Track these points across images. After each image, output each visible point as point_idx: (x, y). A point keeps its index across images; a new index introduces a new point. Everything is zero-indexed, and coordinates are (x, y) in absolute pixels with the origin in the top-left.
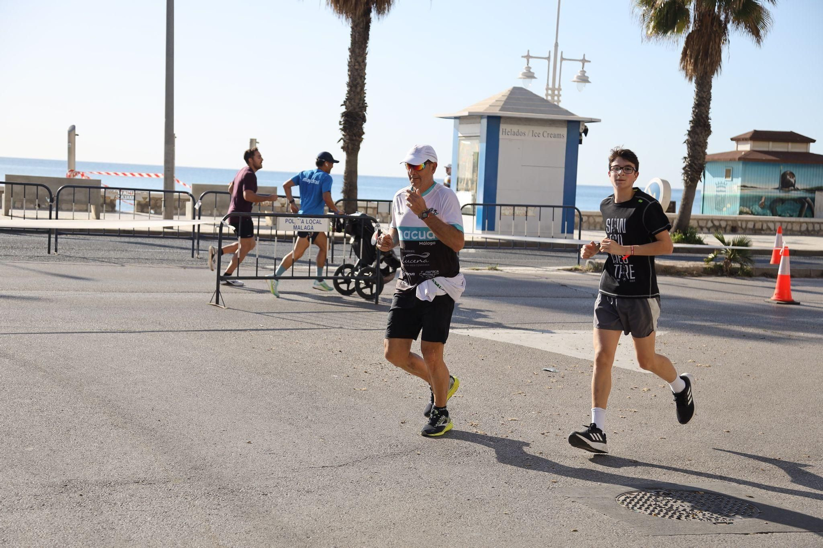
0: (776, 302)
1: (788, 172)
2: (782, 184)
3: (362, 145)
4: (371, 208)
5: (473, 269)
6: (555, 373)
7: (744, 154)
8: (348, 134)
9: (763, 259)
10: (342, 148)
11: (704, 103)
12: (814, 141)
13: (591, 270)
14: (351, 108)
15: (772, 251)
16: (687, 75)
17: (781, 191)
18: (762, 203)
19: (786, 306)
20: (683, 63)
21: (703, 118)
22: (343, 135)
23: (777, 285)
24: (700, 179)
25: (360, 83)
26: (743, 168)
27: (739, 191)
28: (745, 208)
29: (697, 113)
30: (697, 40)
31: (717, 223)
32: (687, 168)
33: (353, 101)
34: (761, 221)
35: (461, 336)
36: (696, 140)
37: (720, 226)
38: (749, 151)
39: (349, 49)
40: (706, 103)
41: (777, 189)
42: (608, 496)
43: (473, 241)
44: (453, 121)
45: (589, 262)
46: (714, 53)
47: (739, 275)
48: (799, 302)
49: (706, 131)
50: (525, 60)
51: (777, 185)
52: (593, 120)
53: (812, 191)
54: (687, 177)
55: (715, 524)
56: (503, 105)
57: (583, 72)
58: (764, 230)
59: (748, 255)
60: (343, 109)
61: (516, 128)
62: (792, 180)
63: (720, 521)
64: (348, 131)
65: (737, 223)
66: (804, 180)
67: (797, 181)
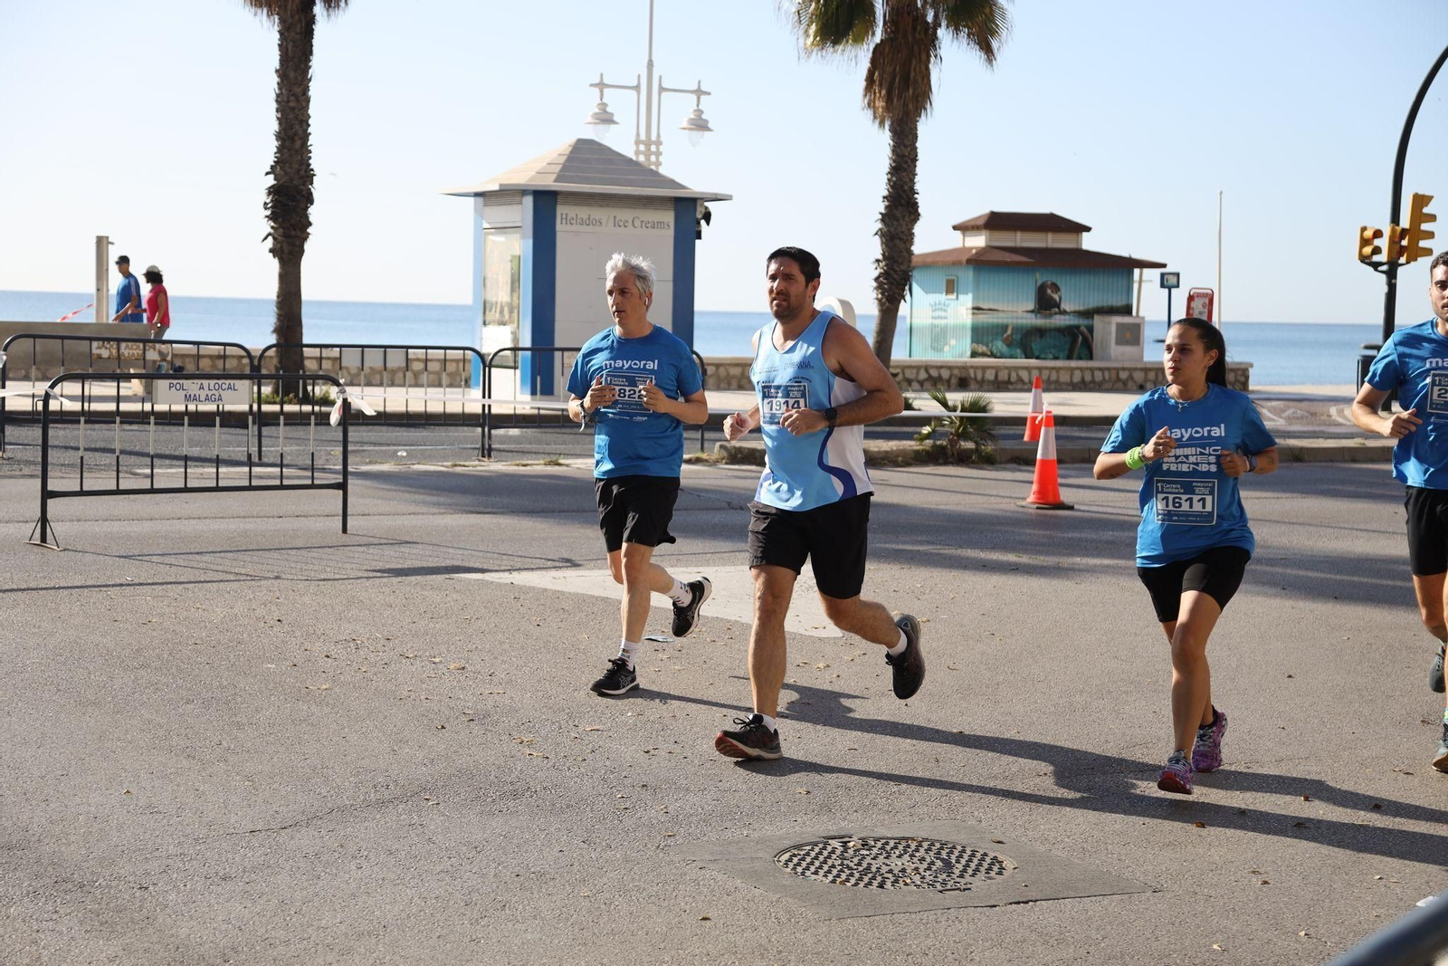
0: (1035, 506)
1: (1049, 283)
2: (1039, 304)
3: (307, 246)
4: (328, 358)
5: (517, 465)
6: (666, 644)
7: (976, 253)
8: (281, 226)
9: (1011, 432)
10: (271, 251)
11: (905, 166)
12: (1088, 229)
13: (724, 461)
14: (284, 179)
15: (1025, 419)
16: (875, 117)
17: (1038, 315)
18: (1008, 336)
19: (1051, 512)
20: (868, 97)
21: (905, 191)
22: (272, 227)
23: (1035, 477)
24: (903, 297)
25: (300, 133)
26: (974, 275)
27: (970, 316)
28: (980, 345)
29: (895, 183)
30: (890, 56)
31: (934, 373)
32: (881, 279)
33: (287, 165)
34: (1007, 368)
35: (500, 586)
36: (895, 229)
37: (940, 378)
38: (983, 249)
39: (277, 71)
40: (909, 166)
41: (1032, 312)
42: (760, 854)
43: (515, 414)
44: (472, 199)
45: (721, 447)
46: (920, 81)
47: (973, 462)
48: (1071, 504)
49: (910, 213)
50: (597, 91)
51: (1031, 306)
52: (719, 197)
53: (1088, 314)
54: (882, 294)
55: (941, 892)
56: (561, 171)
57: (699, 112)
58: (1012, 384)
59: (987, 427)
60: (271, 180)
61: (583, 212)
62: (1056, 297)
63: (949, 887)
64: (280, 220)
65: (968, 373)
66: (1074, 296)
67: (1063, 297)
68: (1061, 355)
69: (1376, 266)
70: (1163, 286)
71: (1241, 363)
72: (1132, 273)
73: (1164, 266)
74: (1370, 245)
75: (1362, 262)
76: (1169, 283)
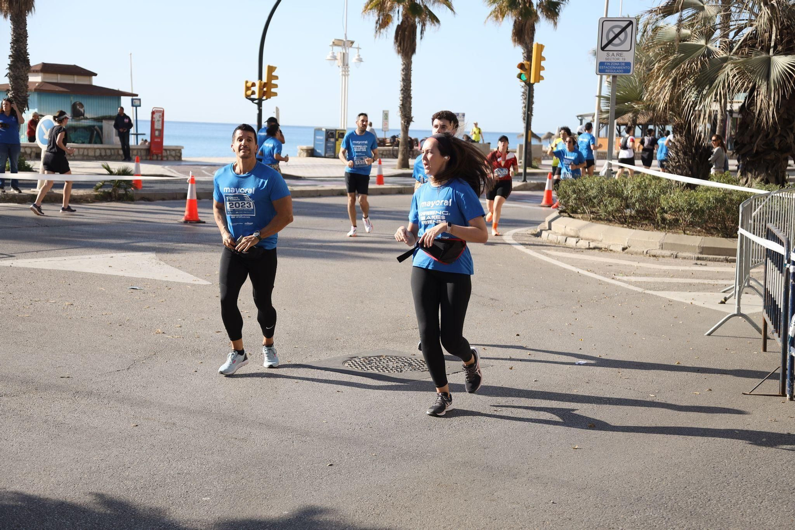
1: (78, 102)
2: (74, 114)
6: (143, 290)
7: (38, 86)
11: (21, 40)
12: (95, 75)
17: (73, 120)
21: (22, 53)
29: (15, 48)
36: (18, 74)
38: (41, 83)
40: (23, 40)
48: (204, 221)
49: (26, 66)
53: (100, 119)
62: (82, 110)
66: (92, 110)
67: (85, 111)
68: (86, 141)
69: (253, 100)
70: (133, 105)
71: (177, 146)
72: (119, 99)
73: (137, 95)
74: (250, 90)
75: (247, 98)
76: (136, 104)
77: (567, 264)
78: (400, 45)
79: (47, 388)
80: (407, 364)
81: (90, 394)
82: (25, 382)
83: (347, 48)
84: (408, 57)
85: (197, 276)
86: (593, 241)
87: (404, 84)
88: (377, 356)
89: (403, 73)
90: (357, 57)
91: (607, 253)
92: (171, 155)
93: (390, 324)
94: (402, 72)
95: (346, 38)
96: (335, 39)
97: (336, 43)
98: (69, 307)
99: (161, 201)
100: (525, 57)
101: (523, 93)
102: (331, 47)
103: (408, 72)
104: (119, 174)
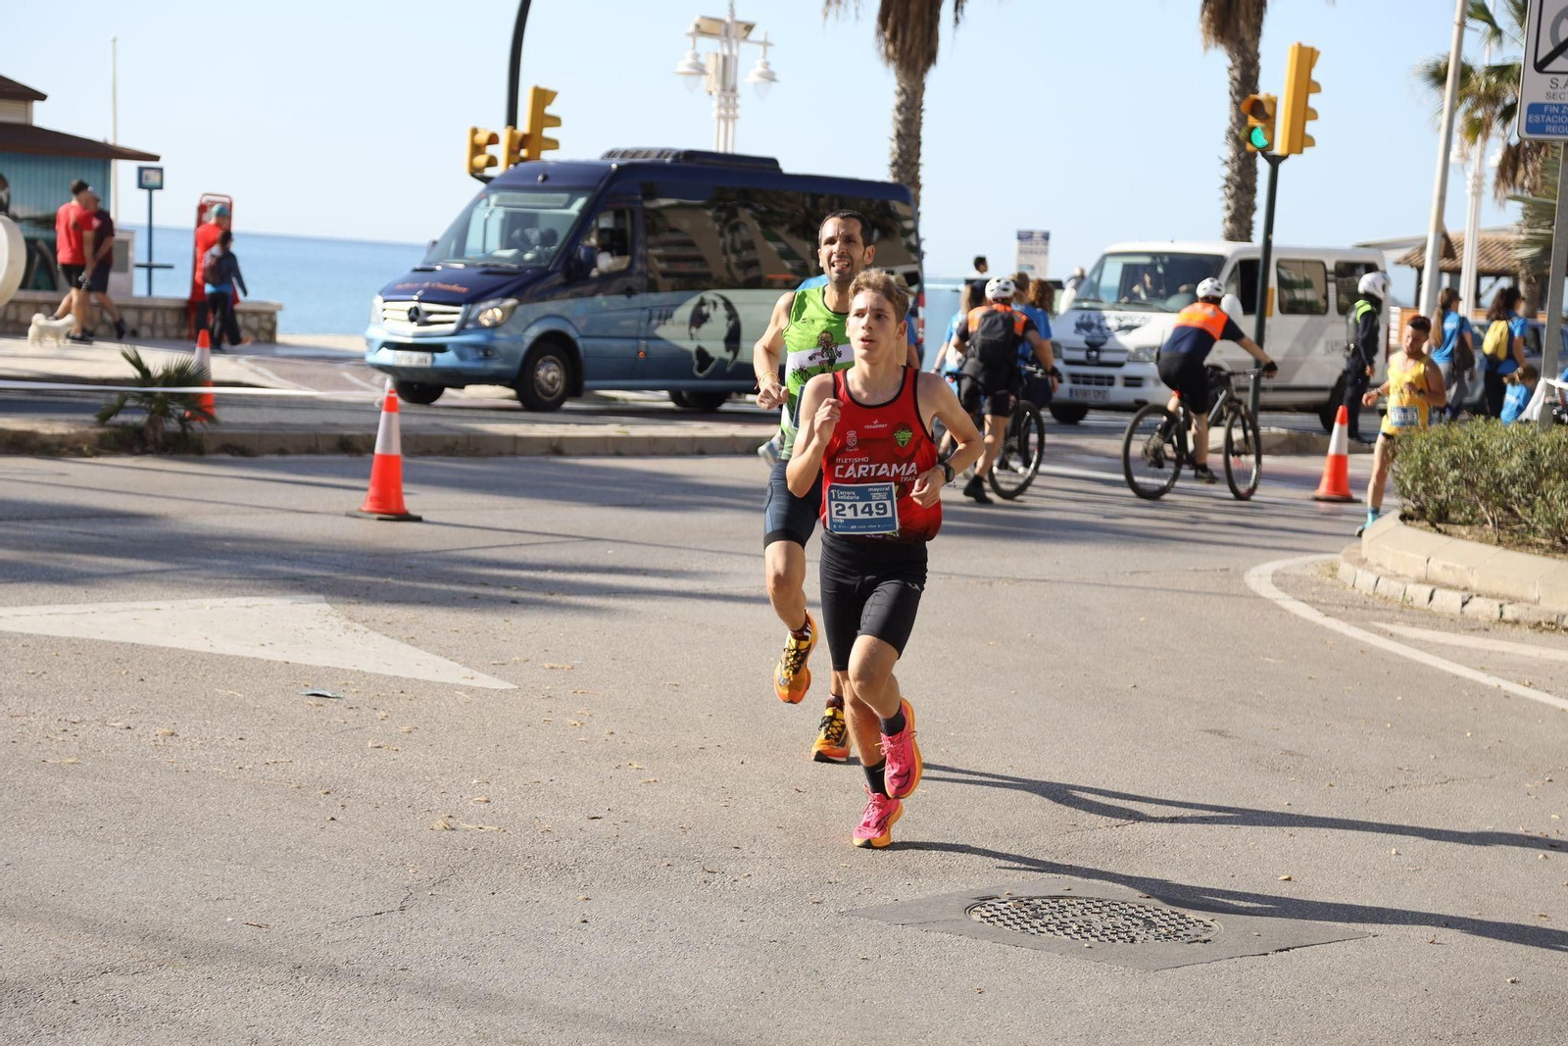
6: (345, 701)
12: (42, 97)
47: (178, 451)
48: (418, 514)
62: (3, 195)
67: (12, 196)
69: (489, 181)
70: (141, 186)
71: (266, 304)
72: (107, 168)
73: (156, 158)
74: (483, 153)
75: (473, 175)
76: (150, 182)
77: (1458, 662)
78: (893, 38)
79: (213, 953)
80: (1140, 922)
81: (332, 972)
82: (145, 936)
83: (734, 42)
84: (915, 74)
85: (466, 664)
86: (1512, 601)
87: (900, 148)
88: (1050, 897)
89: (900, 118)
90: (760, 69)
91: (1555, 637)
92: (249, 329)
93: (1040, 812)
94: (896, 114)
95: (732, 13)
96: (703, 18)
97: (703, 27)
98: (169, 740)
99: (275, 458)
100: (1236, 79)
101: (1228, 179)
102: (691, 39)
103: (913, 114)
104: (168, 379)
